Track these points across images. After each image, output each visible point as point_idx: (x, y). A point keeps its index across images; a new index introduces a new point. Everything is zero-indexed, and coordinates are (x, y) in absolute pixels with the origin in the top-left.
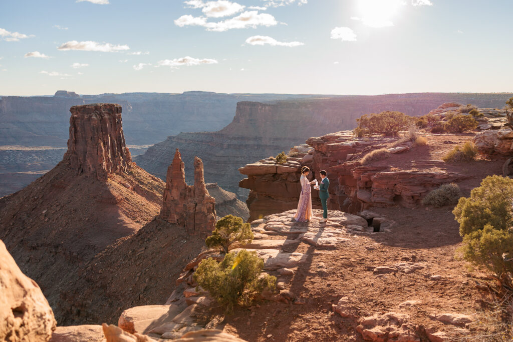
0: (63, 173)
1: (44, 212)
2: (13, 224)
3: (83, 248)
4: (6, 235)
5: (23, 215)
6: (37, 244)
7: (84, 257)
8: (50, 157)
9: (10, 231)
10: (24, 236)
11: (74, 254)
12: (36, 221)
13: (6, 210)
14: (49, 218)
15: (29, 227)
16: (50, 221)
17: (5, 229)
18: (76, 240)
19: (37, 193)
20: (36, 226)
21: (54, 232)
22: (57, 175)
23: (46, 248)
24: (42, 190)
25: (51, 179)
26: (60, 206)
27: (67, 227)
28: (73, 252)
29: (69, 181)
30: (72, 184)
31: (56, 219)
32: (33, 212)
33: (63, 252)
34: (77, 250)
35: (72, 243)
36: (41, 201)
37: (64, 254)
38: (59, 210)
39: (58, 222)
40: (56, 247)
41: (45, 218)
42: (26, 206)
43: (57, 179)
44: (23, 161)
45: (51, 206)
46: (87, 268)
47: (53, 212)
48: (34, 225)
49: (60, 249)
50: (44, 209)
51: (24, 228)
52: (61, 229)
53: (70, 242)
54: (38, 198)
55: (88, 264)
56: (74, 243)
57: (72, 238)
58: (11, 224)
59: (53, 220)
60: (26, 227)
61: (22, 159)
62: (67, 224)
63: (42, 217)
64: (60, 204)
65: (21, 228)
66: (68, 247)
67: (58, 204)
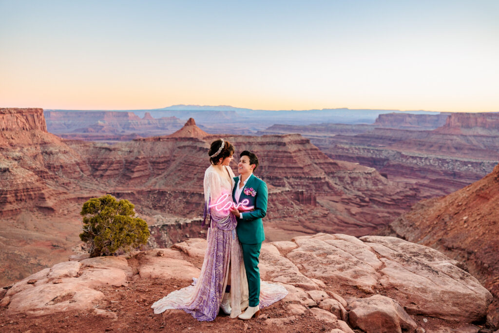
0: (490, 185)
1: (465, 218)
2: (437, 223)
3: (495, 262)
4: (430, 232)
5: (446, 217)
6: (453, 246)
7: (495, 271)
8: (484, 169)
9: (433, 229)
10: (443, 236)
11: (485, 265)
12: (456, 225)
13: (433, 210)
14: (468, 225)
15: (449, 229)
16: (469, 228)
17: (429, 226)
18: (490, 252)
19: (462, 200)
20: (455, 229)
21: (470, 239)
22: (484, 186)
23: (460, 252)
24: (468, 197)
25: (477, 189)
26: (480, 216)
27: (483, 237)
28: (484, 263)
29: (495, 194)
30: (497, 196)
31: (475, 227)
32: (455, 216)
33: (475, 260)
34: (489, 262)
35: (486, 253)
36: (464, 208)
37: (476, 262)
38: (479, 219)
39: (475, 230)
40: (470, 253)
41: (464, 224)
42: (450, 209)
43: (483, 189)
44: (459, 170)
45: (472, 214)
46: (495, 282)
47: (473, 220)
48: (454, 228)
49: (472, 257)
50: (465, 216)
51: (445, 229)
52: (477, 238)
53: (483, 252)
54: (462, 204)
55: (497, 279)
56: (487, 255)
57: (486, 249)
58: (435, 223)
59: (471, 228)
60: (446, 228)
61: (458, 168)
62: (484, 234)
63: (462, 222)
64: (480, 214)
65: (442, 228)
66: (481, 257)
67: (479, 213)
